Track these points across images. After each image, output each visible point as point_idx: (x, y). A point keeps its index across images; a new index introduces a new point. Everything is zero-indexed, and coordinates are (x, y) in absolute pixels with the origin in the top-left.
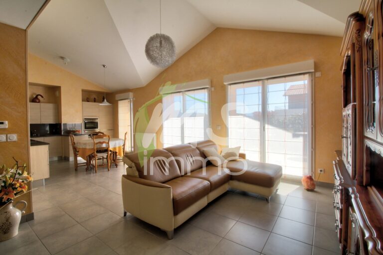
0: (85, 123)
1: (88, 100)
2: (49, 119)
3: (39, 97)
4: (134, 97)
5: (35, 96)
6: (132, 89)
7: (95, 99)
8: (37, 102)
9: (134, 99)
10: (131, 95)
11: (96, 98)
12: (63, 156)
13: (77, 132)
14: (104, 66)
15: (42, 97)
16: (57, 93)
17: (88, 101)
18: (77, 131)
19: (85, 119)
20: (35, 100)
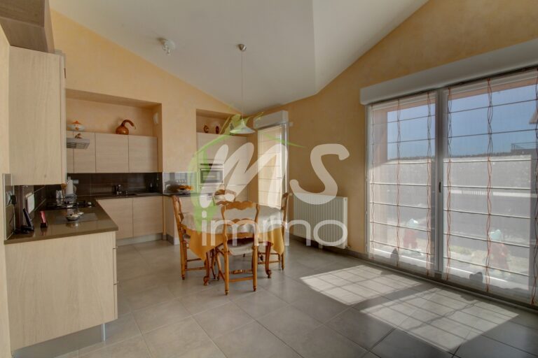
0: (202, 172)
1: (206, 130)
2: (142, 166)
3: (127, 125)
4: (290, 121)
5: (120, 123)
6: (288, 105)
7: (217, 128)
8: (123, 134)
9: (291, 124)
10: (285, 115)
11: (219, 126)
12: (165, 234)
13: (188, 190)
14: (241, 47)
15: (132, 124)
16: (156, 117)
17: (207, 132)
18: (187, 187)
19: (202, 164)
20: (121, 129)
